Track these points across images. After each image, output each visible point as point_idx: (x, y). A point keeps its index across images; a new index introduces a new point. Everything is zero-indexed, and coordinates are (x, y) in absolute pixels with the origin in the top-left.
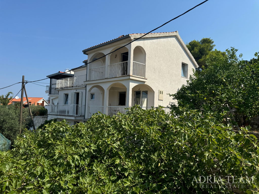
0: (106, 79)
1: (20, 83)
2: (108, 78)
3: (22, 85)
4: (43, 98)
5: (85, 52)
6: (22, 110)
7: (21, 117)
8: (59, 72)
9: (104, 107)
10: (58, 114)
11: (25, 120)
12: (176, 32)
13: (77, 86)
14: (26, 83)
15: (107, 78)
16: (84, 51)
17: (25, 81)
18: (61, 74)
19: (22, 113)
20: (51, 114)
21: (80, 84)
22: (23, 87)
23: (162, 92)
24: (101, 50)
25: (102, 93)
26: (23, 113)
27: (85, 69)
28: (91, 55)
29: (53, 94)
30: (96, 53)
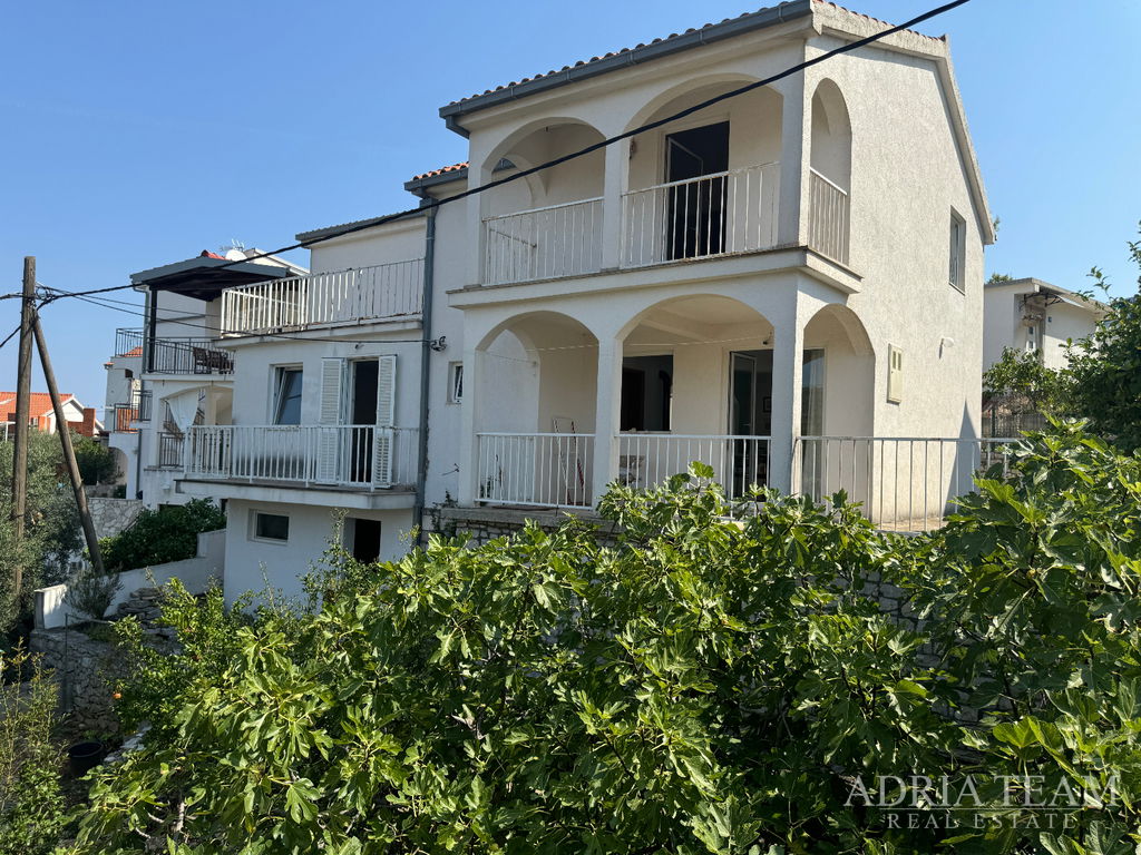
0: (608, 272)
1: (9, 296)
2: (623, 272)
3: (23, 313)
4: (72, 398)
5: (456, 117)
6: (23, 456)
7: (23, 496)
8: (205, 253)
9: (596, 440)
10: (251, 477)
11: (43, 512)
12: (943, 39)
13: (359, 325)
14: (46, 302)
15: (616, 271)
16: (453, 111)
17: (41, 292)
18: (218, 268)
19: (23, 470)
20: (196, 478)
21: (384, 313)
22: (30, 326)
23: (900, 356)
24: (565, 103)
25: (535, 363)
26: (30, 470)
27: (419, 228)
28: (495, 138)
29: (164, 372)
30: (530, 124)
